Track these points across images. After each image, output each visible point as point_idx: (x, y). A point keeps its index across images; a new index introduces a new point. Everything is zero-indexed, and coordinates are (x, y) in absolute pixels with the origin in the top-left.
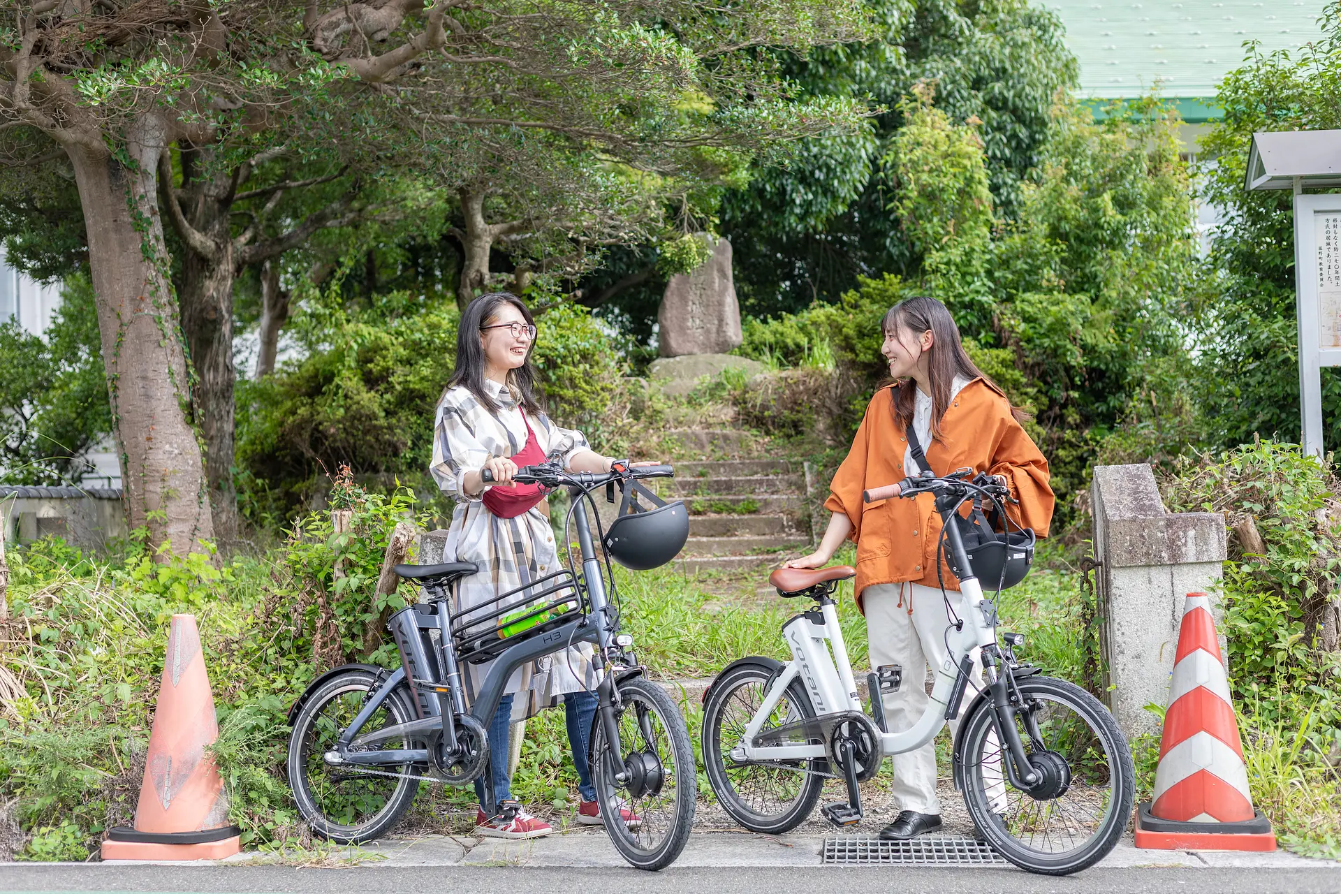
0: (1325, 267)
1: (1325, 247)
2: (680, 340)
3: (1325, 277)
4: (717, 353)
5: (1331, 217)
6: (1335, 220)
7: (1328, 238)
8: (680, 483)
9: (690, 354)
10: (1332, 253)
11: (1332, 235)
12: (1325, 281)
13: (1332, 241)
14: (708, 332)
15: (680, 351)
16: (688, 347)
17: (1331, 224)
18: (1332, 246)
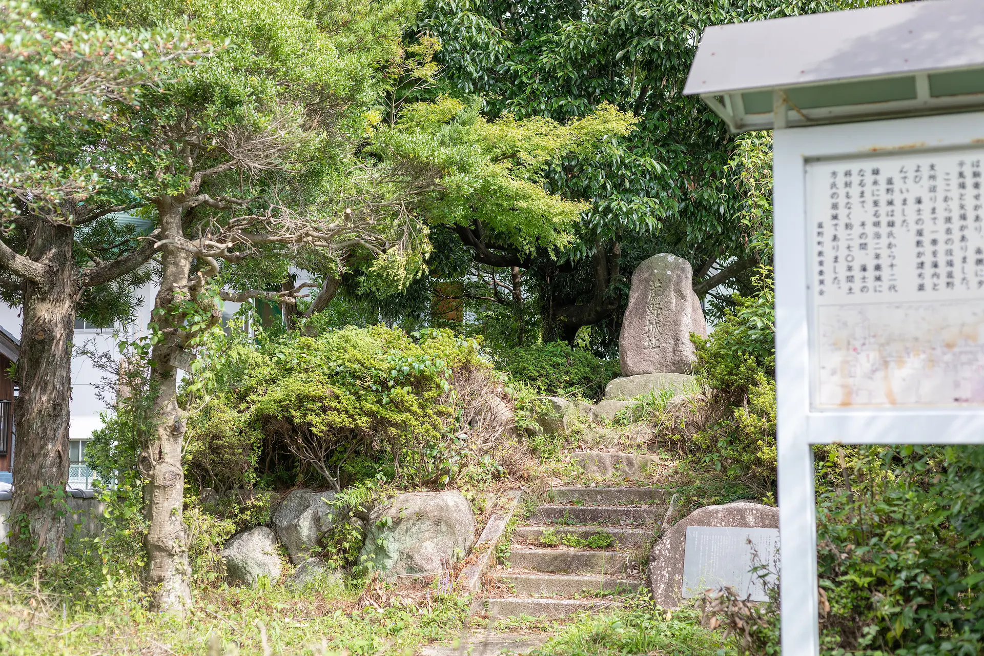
0: (828, 258)
1: (828, 224)
2: (637, 359)
3: (828, 277)
4: (673, 372)
5: (841, 167)
6: (848, 174)
7: (835, 206)
8: (546, 510)
9: (645, 373)
10: (842, 232)
11: (842, 201)
12: (829, 286)
13: (842, 212)
14: (664, 350)
15: (636, 370)
16: (644, 366)
17: (841, 180)
18: (843, 220)
